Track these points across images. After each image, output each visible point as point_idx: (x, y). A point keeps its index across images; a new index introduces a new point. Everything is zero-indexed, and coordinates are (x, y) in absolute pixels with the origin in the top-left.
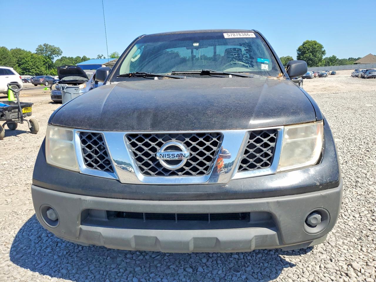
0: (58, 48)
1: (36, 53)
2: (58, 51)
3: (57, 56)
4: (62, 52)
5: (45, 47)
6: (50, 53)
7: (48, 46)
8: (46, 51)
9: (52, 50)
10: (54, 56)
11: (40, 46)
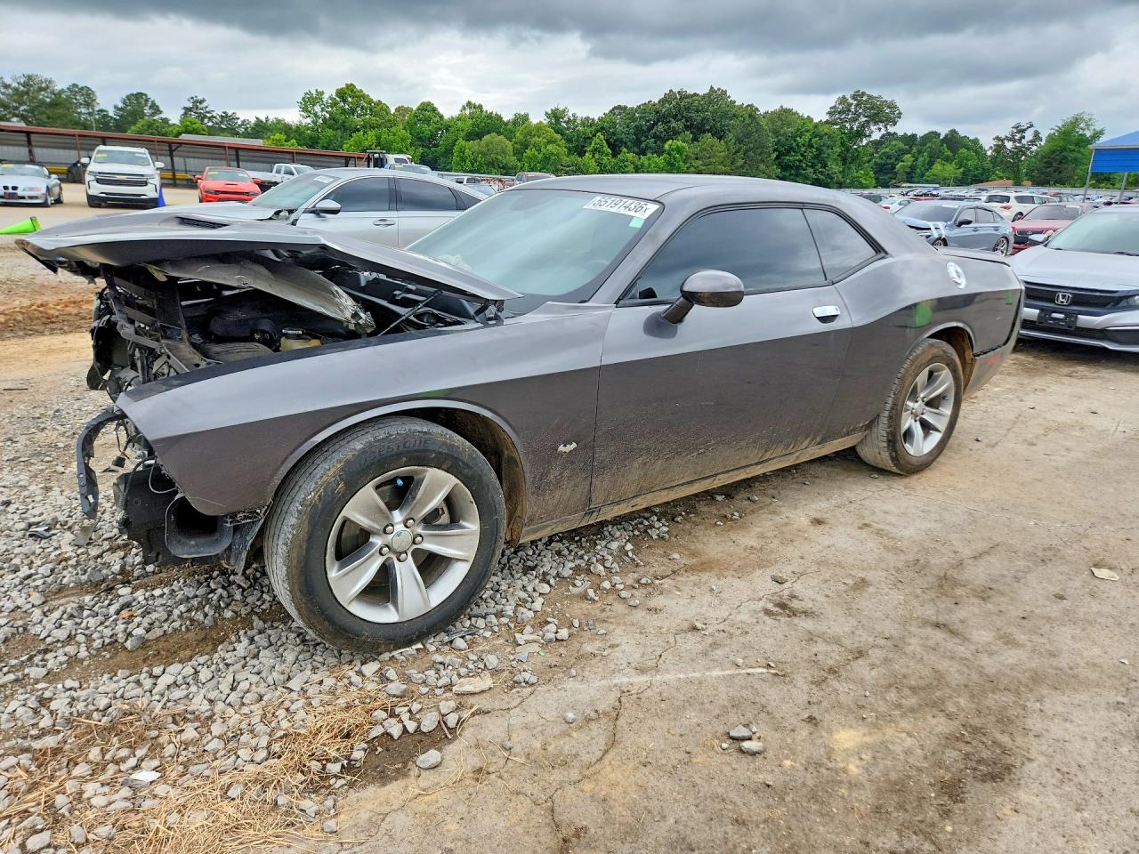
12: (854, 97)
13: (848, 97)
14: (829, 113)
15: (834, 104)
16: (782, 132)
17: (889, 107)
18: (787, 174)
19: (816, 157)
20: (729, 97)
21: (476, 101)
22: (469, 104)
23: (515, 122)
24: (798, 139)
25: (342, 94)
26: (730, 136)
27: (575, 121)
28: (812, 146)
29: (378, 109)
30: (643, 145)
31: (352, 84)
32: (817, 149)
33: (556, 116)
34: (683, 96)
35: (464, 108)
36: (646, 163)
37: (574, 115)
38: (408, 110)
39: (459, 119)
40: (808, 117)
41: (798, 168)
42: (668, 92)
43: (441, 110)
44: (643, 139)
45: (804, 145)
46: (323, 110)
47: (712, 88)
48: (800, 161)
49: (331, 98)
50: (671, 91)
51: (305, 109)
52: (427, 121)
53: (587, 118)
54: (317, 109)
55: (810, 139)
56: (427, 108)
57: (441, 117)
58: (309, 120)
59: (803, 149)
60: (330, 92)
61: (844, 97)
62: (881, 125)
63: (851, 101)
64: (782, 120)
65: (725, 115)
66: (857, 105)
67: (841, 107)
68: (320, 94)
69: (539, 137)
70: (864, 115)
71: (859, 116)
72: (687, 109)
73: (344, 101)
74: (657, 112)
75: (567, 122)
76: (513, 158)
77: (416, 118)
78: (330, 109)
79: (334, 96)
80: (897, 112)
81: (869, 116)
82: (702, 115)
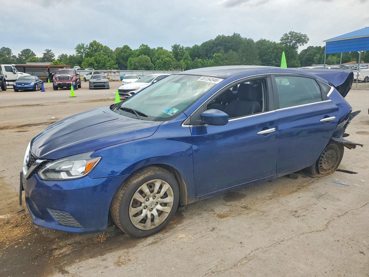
0: (305, 36)
1: (280, 43)
2: (305, 38)
3: (302, 45)
4: (308, 40)
5: (290, 36)
6: (294, 42)
7: (294, 34)
8: (291, 39)
9: (297, 37)
10: (298, 45)
11: (286, 35)
12: (290, 34)
13: (288, 33)
14: (281, 40)
15: (282, 37)
16: (262, 48)
17: (304, 37)
18: (265, 63)
19: (275, 56)
20: (241, 36)
21: (145, 44)
22: (143, 45)
23: (158, 50)
24: (268, 50)
25: (91, 45)
26: (240, 50)
27: (183, 48)
28: (274, 53)
29: (106, 50)
30: (209, 56)
31: (95, 41)
32: (276, 53)
33: (175, 47)
34: (223, 37)
35: (141, 46)
36: (206, 62)
37: (182, 46)
38: (120, 48)
39: (137, 50)
40: (274, 42)
41: (269, 61)
42: (218, 36)
43: (131, 48)
44: (209, 53)
45: (271, 52)
46: (84, 50)
47: (234, 33)
48: (270, 58)
49: (87, 46)
50: (219, 35)
51: (77, 51)
52: (125, 52)
53: (188, 47)
54: (82, 51)
55: (273, 50)
56: (126, 47)
57: (131, 50)
59: (270, 54)
61: (286, 34)
62: (301, 43)
63: (289, 35)
64: (261, 44)
65: (240, 43)
66: (291, 36)
67: (285, 38)
68: (83, 45)
69: (164, 55)
70: (294, 40)
71: (292, 40)
72: (225, 42)
73: (92, 47)
74: (214, 44)
75: (180, 49)
76: (151, 63)
77: (122, 51)
78: (87, 50)
79: (89, 45)
80: (307, 38)
81: (296, 40)
82: (231, 44)
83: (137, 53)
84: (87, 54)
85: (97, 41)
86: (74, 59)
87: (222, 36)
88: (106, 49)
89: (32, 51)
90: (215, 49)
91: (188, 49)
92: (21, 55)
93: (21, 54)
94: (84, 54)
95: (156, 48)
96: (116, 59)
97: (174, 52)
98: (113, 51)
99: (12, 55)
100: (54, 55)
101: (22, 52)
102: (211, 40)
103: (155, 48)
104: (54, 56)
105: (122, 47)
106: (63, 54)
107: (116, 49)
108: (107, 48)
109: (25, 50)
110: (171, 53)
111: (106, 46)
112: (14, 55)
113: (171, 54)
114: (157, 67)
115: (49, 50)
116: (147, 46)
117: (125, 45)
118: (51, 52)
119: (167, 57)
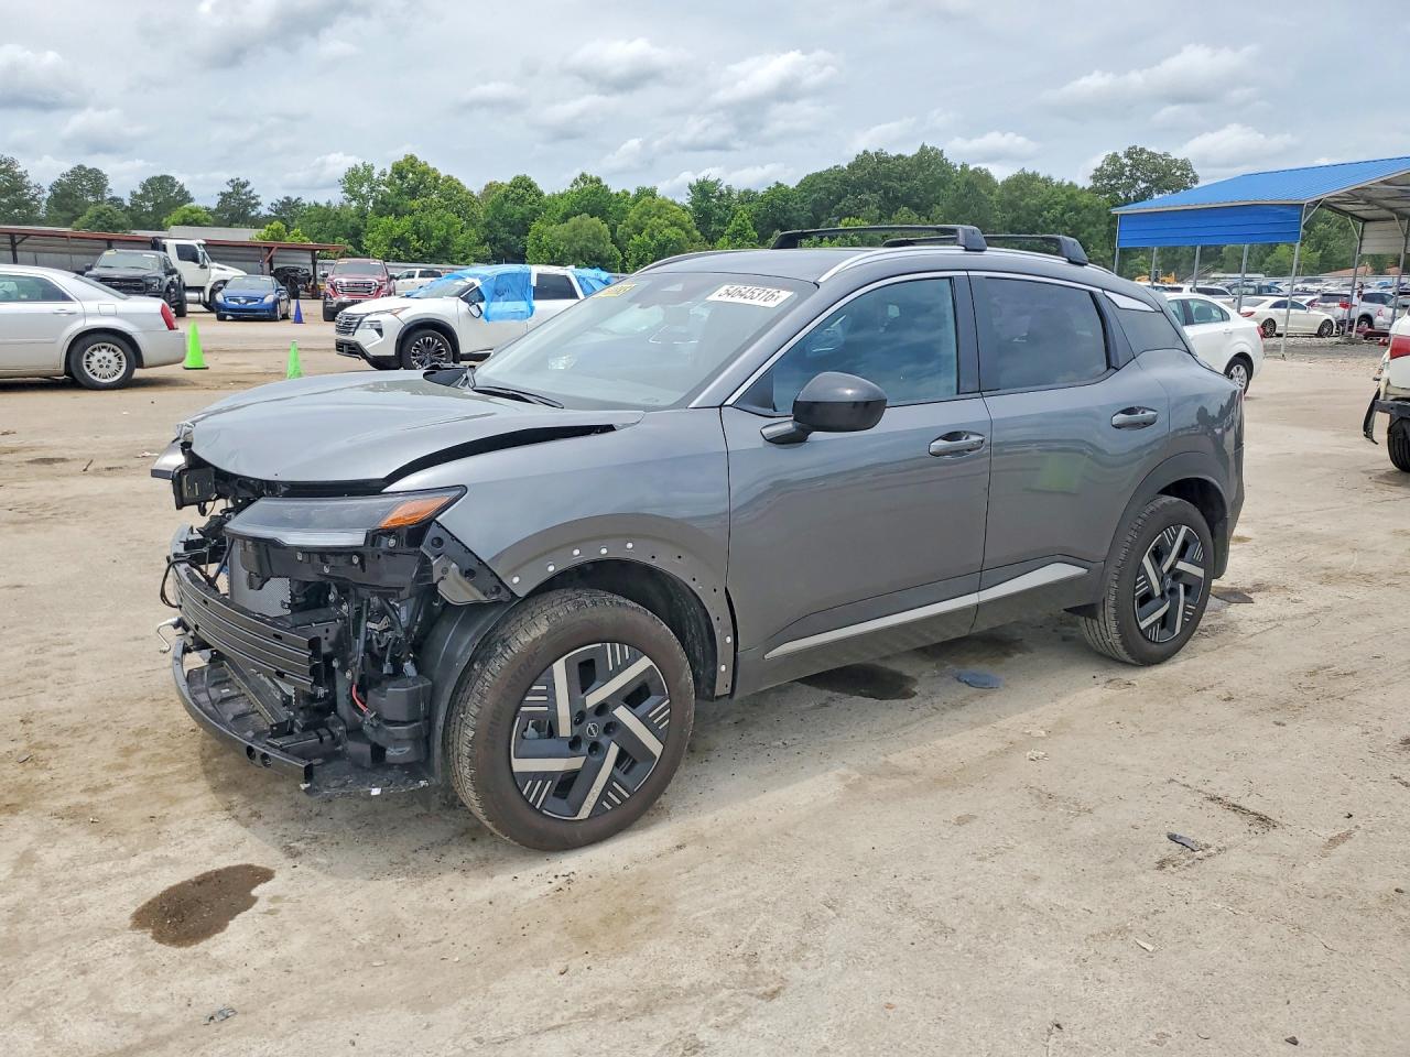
12: (1128, 155)
13: (1121, 154)
15: (1099, 165)
16: (1022, 204)
17: (1179, 168)
20: (947, 159)
21: (592, 173)
22: (583, 176)
23: (637, 199)
24: (1045, 213)
25: (399, 171)
27: (729, 194)
28: (1064, 223)
29: (452, 190)
31: (412, 157)
32: (1073, 227)
33: (703, 190)
34: (881, 159)
35: (576, 182)
37: (729, 189)
38: (500, 186)
39: (562, 196)
40: (1071, 183)
42: (861, 153)
43: (541, 187)
44: (824, 216)
45: (1053, 222)
46: (372, 190)
47: (923, 147)
49: (383, 174)
50: (865, 152)
51: (347, 190)
52: (520, 200)
53: (747, 192)
54: (364, 190)
55: (1063, 215)
56: (524, 185)
57: (540, 194)
58: (354, 204)
59: (1052, 227)
60: (382, 166)
61: (1115, 155)
63: (1125, 161)
64: (1022, 189)
65: (941, 183)
66: (1132, 166)
67: (1110, 169)
68: (369, 169)
69: (659, 218)
70: (1144, 181)
71: (1136, 181)
72: (887, 177)
73: (402, 178)
74: (845, 181)
75: (719, 198)
76: (610, 246)
77: (506, 197)
78: (383, 188)
79: (389, 172)
80: (1191, 175)
81: (1151, 182)
82: (909, 185)
83: (563, 206)
84: (383, 202)
85: (421, 158)
86: (334, 219)
87: (876, 153)
88: (449, 186)
89: (181, 183)
90: (848, 202)
91: (748, 197)
92: (141, 197)
93: (139, 192)
94: (371, 201)
95: (633, 192)
96: (488, 225)
97: (698, 209)
98: (475, 194)
99: (108, 196)
100: (259, 200)
101: (144, 188)
102: (835, 167)
103: (628, 190)
104: (258, 204)
105: (508, 181)
106: (287, 198)
107: (486, 186)
108: (455, 184)
109: (155, 178)
110: (685, 209)
111: (450, 178)
112: (115, 194)
113: (686, 217)
114: (633, 261)
115: (242, 180)
116: (598, 181)
117: (521, 174)
118: (248, 189)
119: (673, 224)
